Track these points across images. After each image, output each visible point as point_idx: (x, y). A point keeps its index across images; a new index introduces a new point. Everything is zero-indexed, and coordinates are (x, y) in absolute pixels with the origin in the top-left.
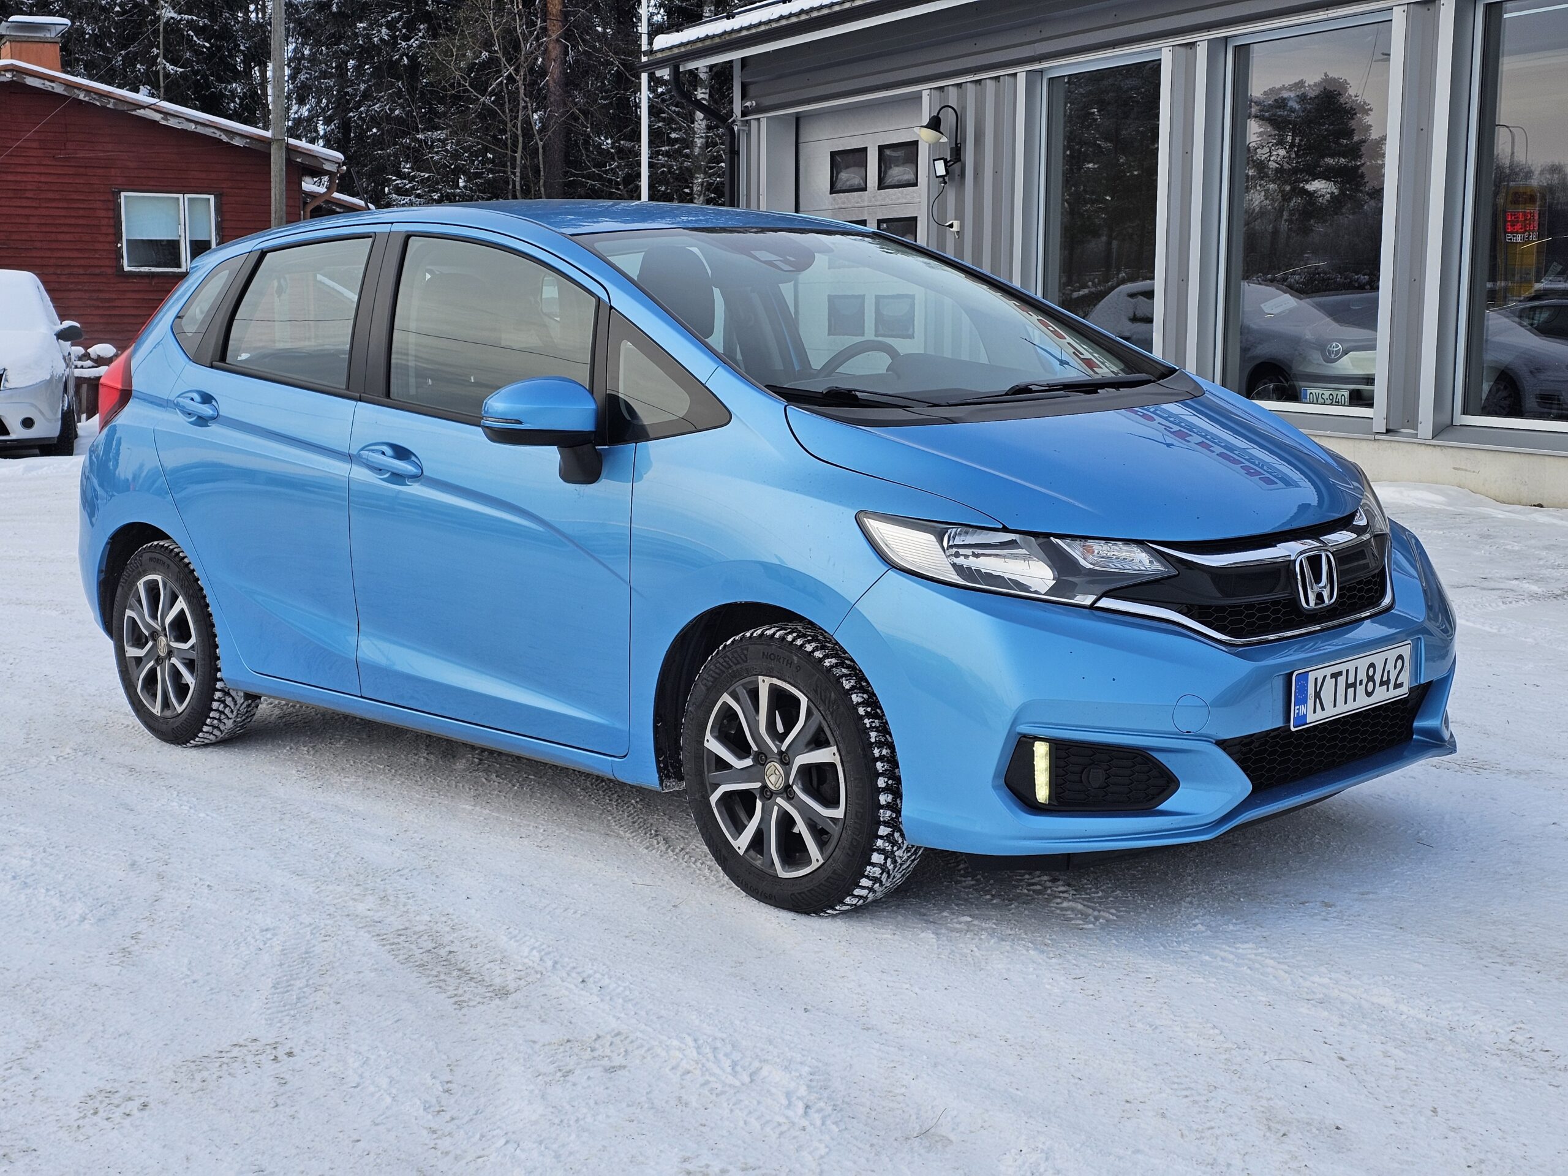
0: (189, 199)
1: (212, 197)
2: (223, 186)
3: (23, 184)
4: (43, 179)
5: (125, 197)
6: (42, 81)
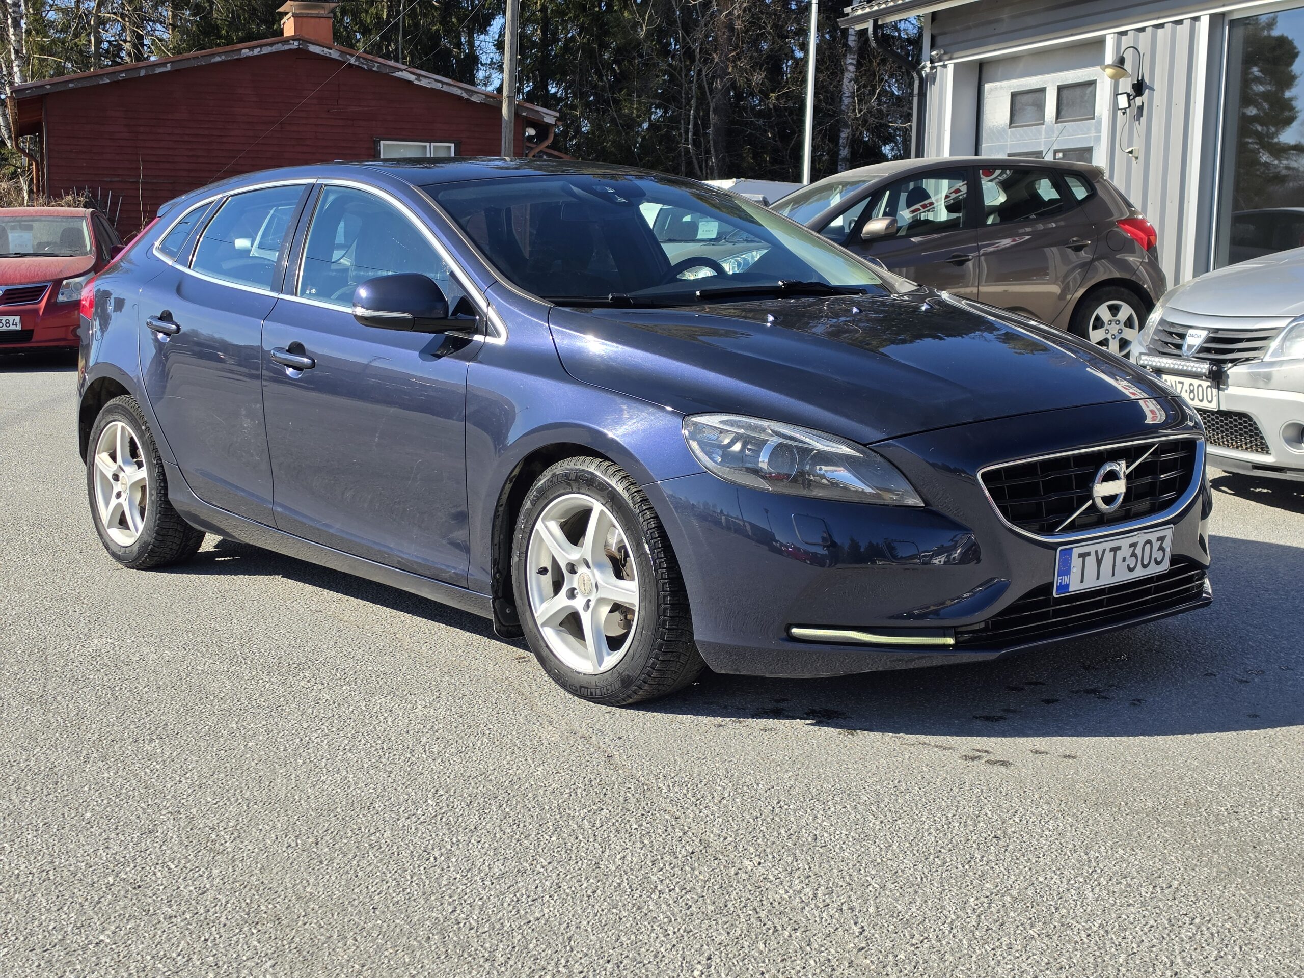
0: (434, 147)
1: (453, 145)
2: (462, 136)
3: (303, 134)
4: (319, 129)
5: (384, 144)
6: (322, 49)
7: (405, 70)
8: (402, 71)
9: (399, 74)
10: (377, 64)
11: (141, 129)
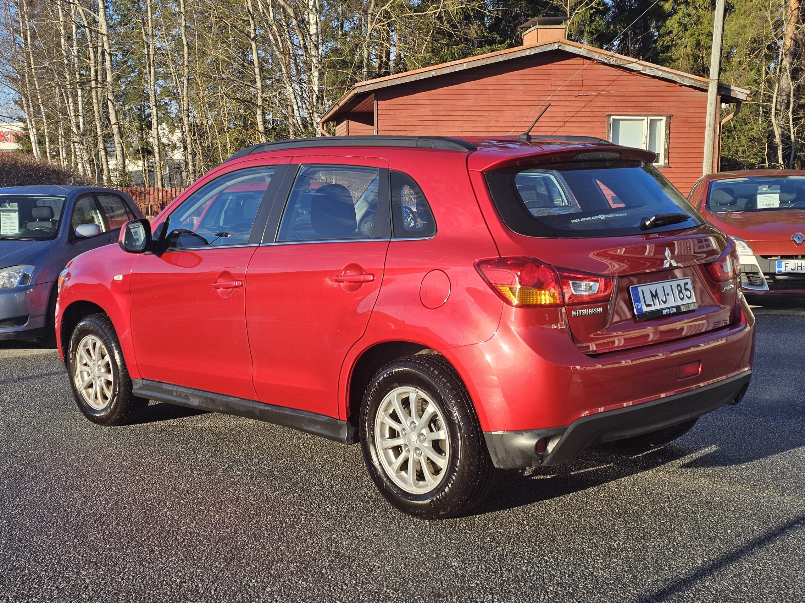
0: (651, 120)
1: (664, 118)
2: (671, 111)
3: (555, 113)
4: (567, 109)
5: (613, 119)
6: (575, 48)
7: (635, 62)
8: (633, 62)
9: (630, 66)
10: (615, 59)
11: (441, 113)
